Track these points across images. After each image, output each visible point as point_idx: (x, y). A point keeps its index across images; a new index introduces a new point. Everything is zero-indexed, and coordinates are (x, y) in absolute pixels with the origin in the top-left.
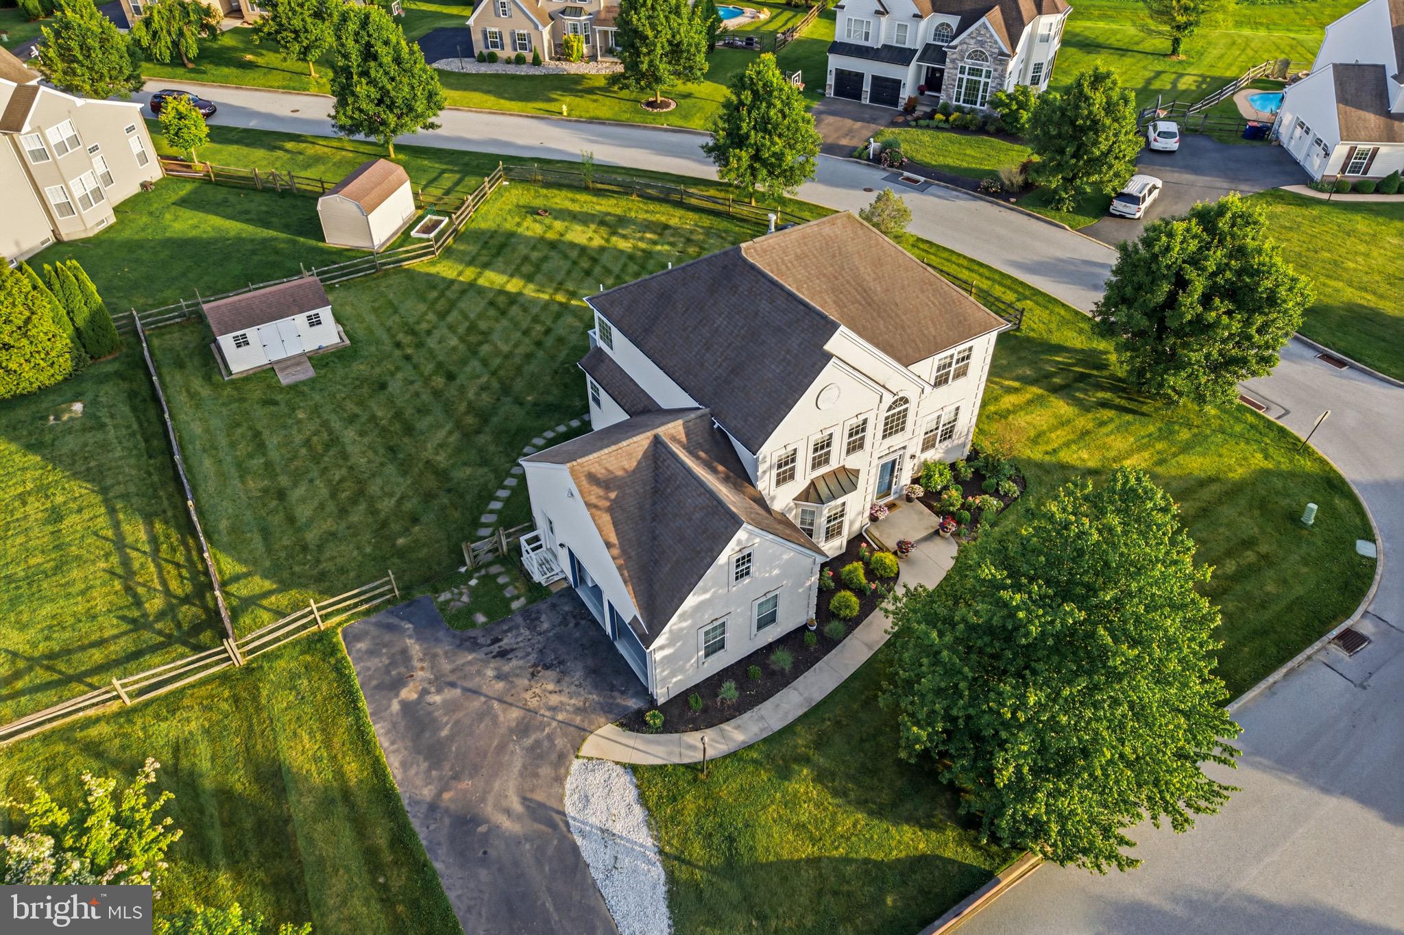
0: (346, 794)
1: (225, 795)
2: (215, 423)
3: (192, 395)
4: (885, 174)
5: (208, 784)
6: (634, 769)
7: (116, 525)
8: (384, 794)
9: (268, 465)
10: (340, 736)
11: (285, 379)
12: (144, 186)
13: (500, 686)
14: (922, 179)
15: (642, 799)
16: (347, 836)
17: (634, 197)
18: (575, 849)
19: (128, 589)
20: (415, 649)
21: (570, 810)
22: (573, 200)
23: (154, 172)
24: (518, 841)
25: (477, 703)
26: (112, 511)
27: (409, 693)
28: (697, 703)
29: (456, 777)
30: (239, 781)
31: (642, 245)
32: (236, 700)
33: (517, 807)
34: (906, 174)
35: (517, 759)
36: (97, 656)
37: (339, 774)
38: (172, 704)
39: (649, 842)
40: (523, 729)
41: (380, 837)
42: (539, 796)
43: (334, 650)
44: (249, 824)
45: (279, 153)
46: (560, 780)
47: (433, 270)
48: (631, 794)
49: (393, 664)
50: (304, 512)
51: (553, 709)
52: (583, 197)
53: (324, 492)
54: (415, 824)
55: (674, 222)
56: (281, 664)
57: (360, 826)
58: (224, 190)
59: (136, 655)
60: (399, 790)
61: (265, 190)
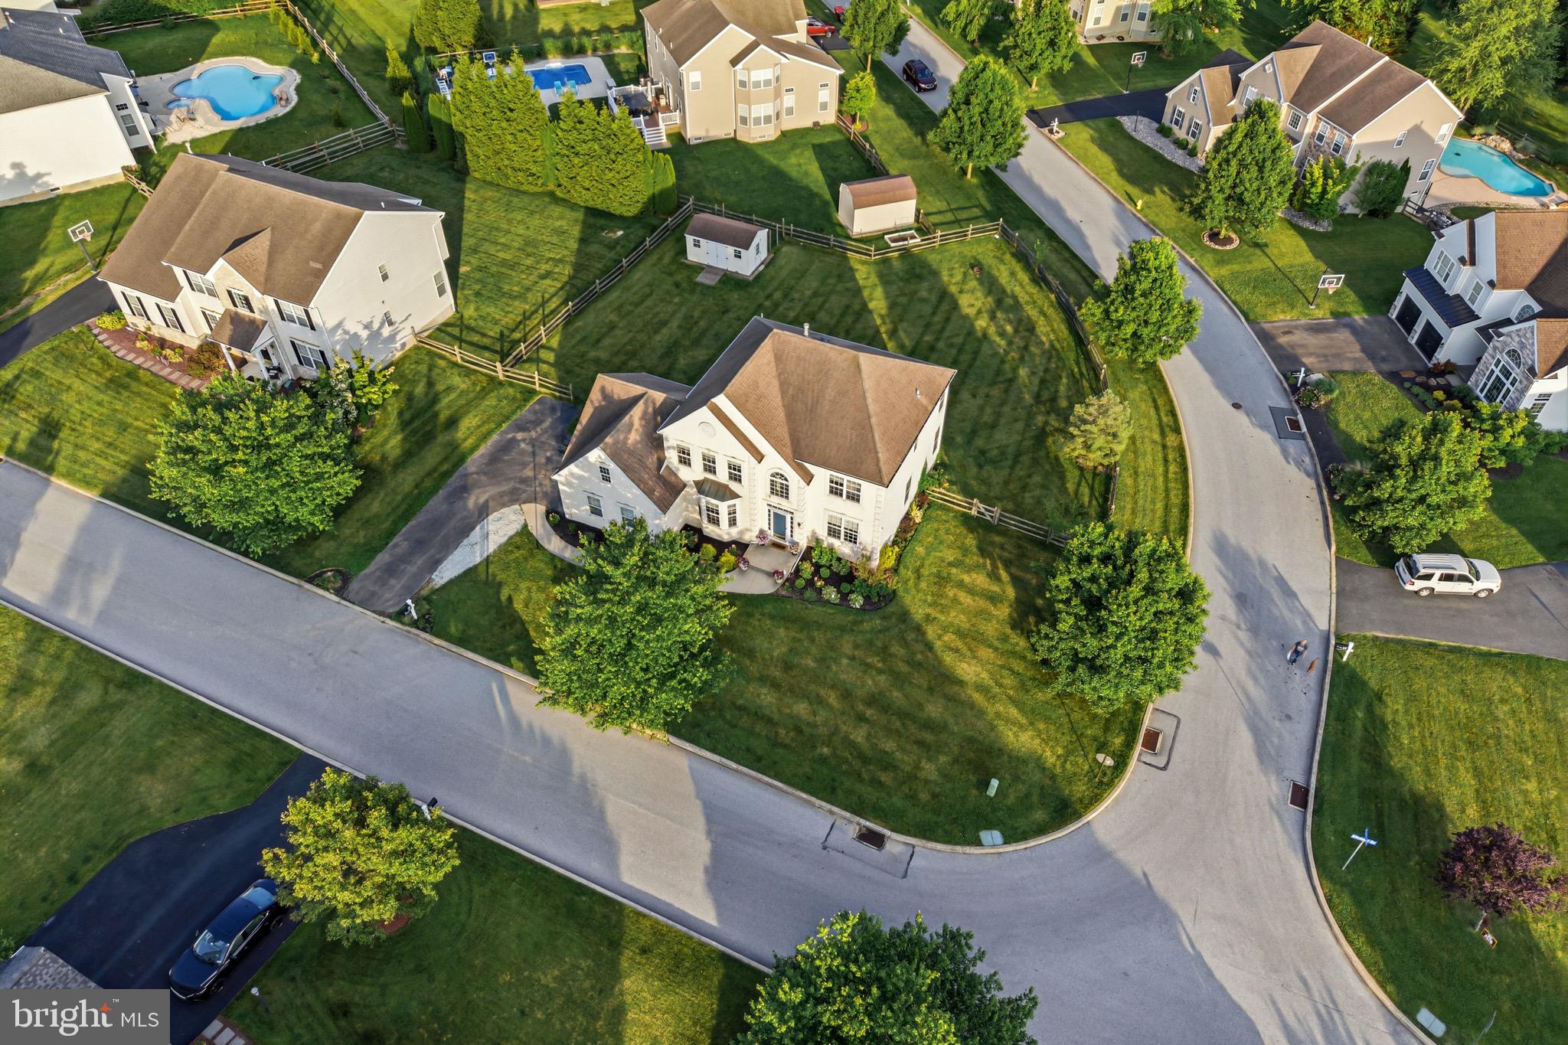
0: (457, 447)
1: (436, 415)
2: (647, 279)
3: (660, 259)
4: (1282, 403)
5: (437, 407)
6: (526, 526)
7: (553, 296)
8: (462, 459)
9: (630, 312)
10: (484, 429)
11: (701, 278)
12: (816, 124)
13: (543, 460)
14: (1304, 429)
15: (511, 538)
16: (438, 459)
17: (1053, 297)
18: (473, 528)
19: (520, 323)
20: (547, 423)
21: (491, 518)
22: (1013, 274)
23: (829, 118)
24: (465, 508)
25: (529, 459)
26: (562, 288)
27: (520, 436)
28: (571, 528)
29: (485, 474)
30: (443, 416)
31: (992, 330)
32: (483, 388)
33: (482, 500)
34: (1300, 417)
35: (505, 487)
36: (476, 338)
37: (465, 439)
38: (468, 373)
39: (491, 550)
40: (524, 481)
41: (445, 467)
42: (491, 504)
43: (526, 400)
44: (428, 428)
45: (918, 140)
46: (504, 505)
47: (857, 266)
48: (512, 532)
49: (532, 422)
50: (607, 342)
51: (541, 484)
52: (1023, 276)
53: (626, 339)
54: (457, 474)
55: (1042, 328)
56: (511, 391)
57: (446, 459)
58: (850, 149)
59: (485, 348)
60: (469, 460)
61: (868, 162)
